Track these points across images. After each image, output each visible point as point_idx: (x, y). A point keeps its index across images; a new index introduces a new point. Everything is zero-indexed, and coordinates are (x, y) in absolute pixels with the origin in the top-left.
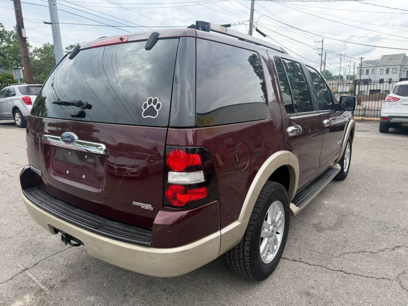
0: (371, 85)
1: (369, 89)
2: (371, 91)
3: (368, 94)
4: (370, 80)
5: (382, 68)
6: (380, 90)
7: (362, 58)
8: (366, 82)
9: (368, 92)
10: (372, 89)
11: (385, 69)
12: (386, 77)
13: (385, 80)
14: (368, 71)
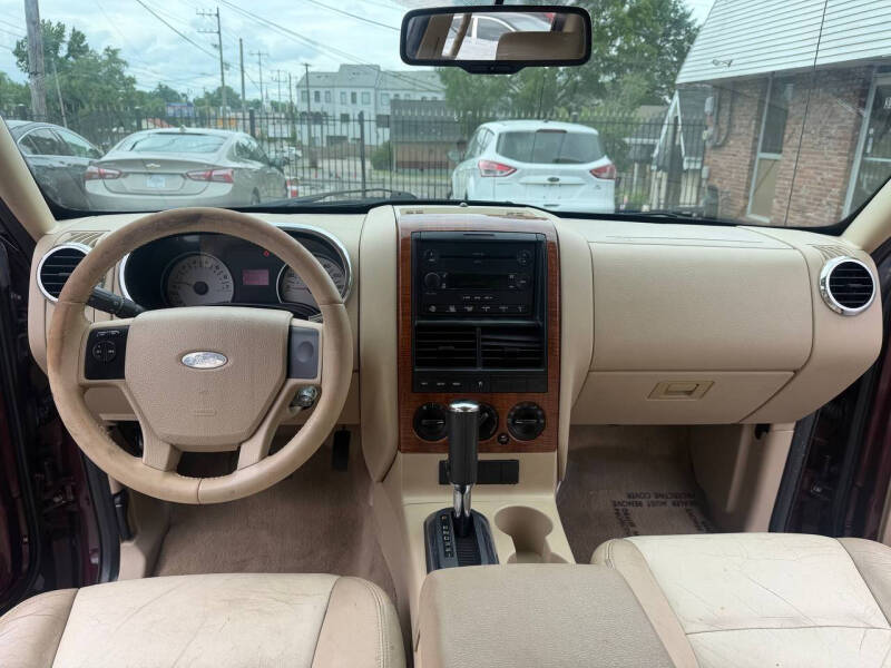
0: (327, 124)
1: (325, 134)
2: (329, 138)
3: (325, 145)
4: (325, 114)
5: (343, 90)
6: (345, 138)
7: (307, 65)
8: (318, 118)
9: (325, 139)
10: (331, 134)
11: (349, 92)
12: (353, 112)
13: (351, 117)
14: (317, 94)
